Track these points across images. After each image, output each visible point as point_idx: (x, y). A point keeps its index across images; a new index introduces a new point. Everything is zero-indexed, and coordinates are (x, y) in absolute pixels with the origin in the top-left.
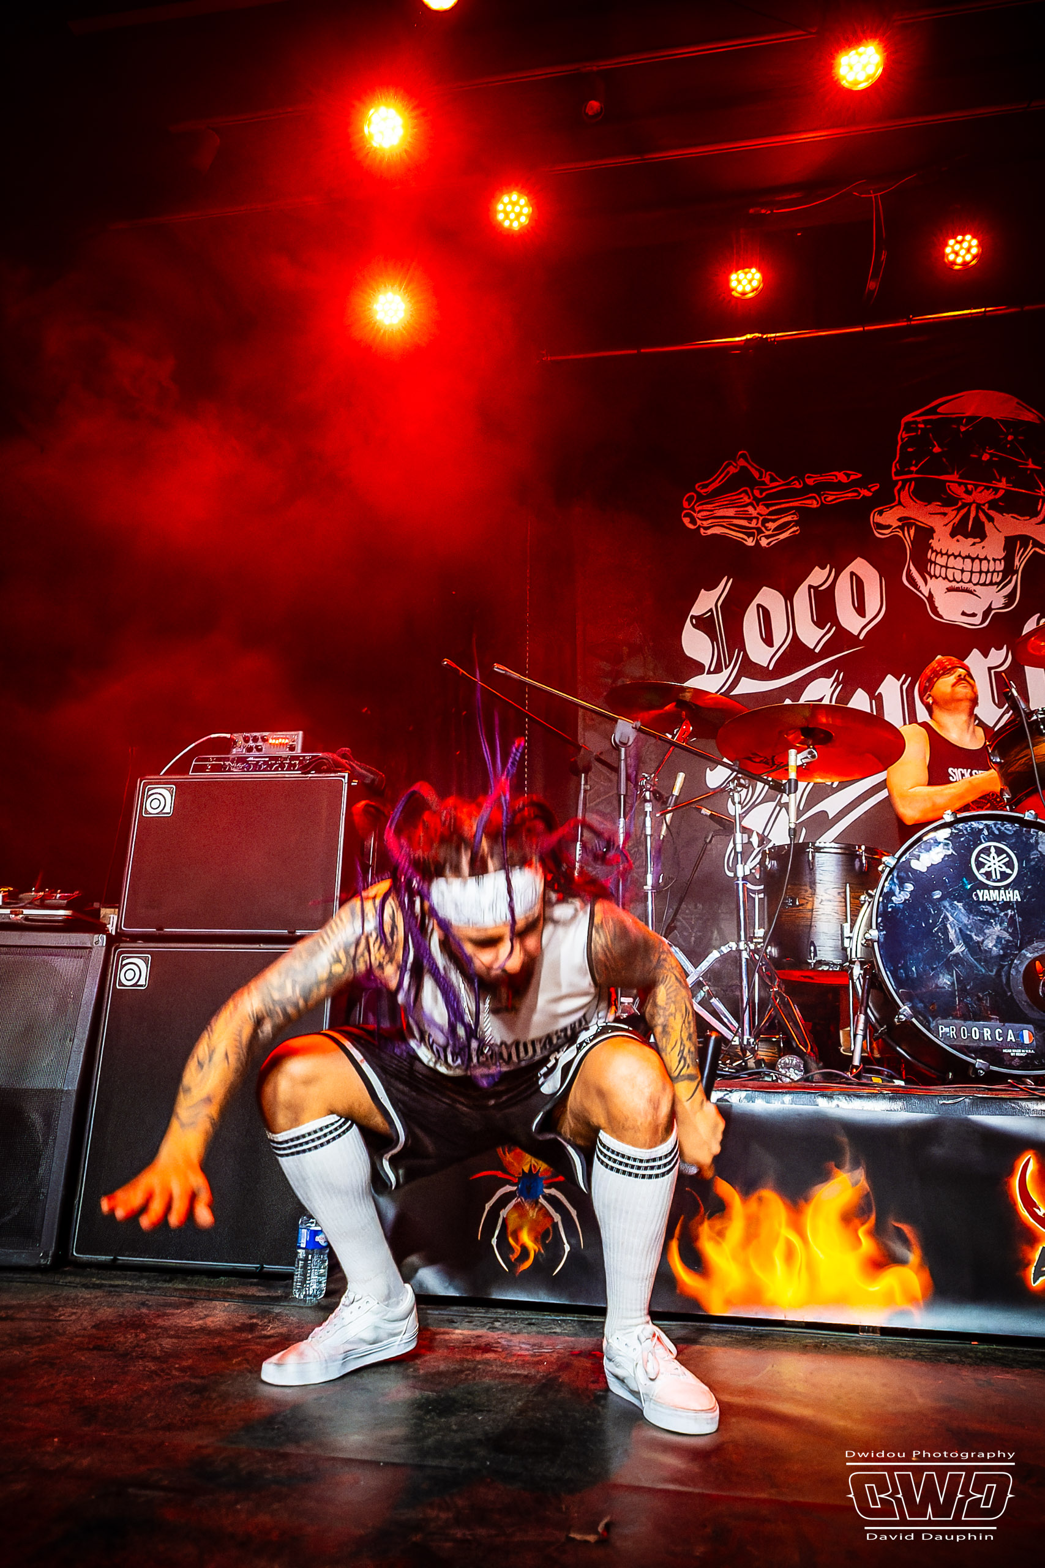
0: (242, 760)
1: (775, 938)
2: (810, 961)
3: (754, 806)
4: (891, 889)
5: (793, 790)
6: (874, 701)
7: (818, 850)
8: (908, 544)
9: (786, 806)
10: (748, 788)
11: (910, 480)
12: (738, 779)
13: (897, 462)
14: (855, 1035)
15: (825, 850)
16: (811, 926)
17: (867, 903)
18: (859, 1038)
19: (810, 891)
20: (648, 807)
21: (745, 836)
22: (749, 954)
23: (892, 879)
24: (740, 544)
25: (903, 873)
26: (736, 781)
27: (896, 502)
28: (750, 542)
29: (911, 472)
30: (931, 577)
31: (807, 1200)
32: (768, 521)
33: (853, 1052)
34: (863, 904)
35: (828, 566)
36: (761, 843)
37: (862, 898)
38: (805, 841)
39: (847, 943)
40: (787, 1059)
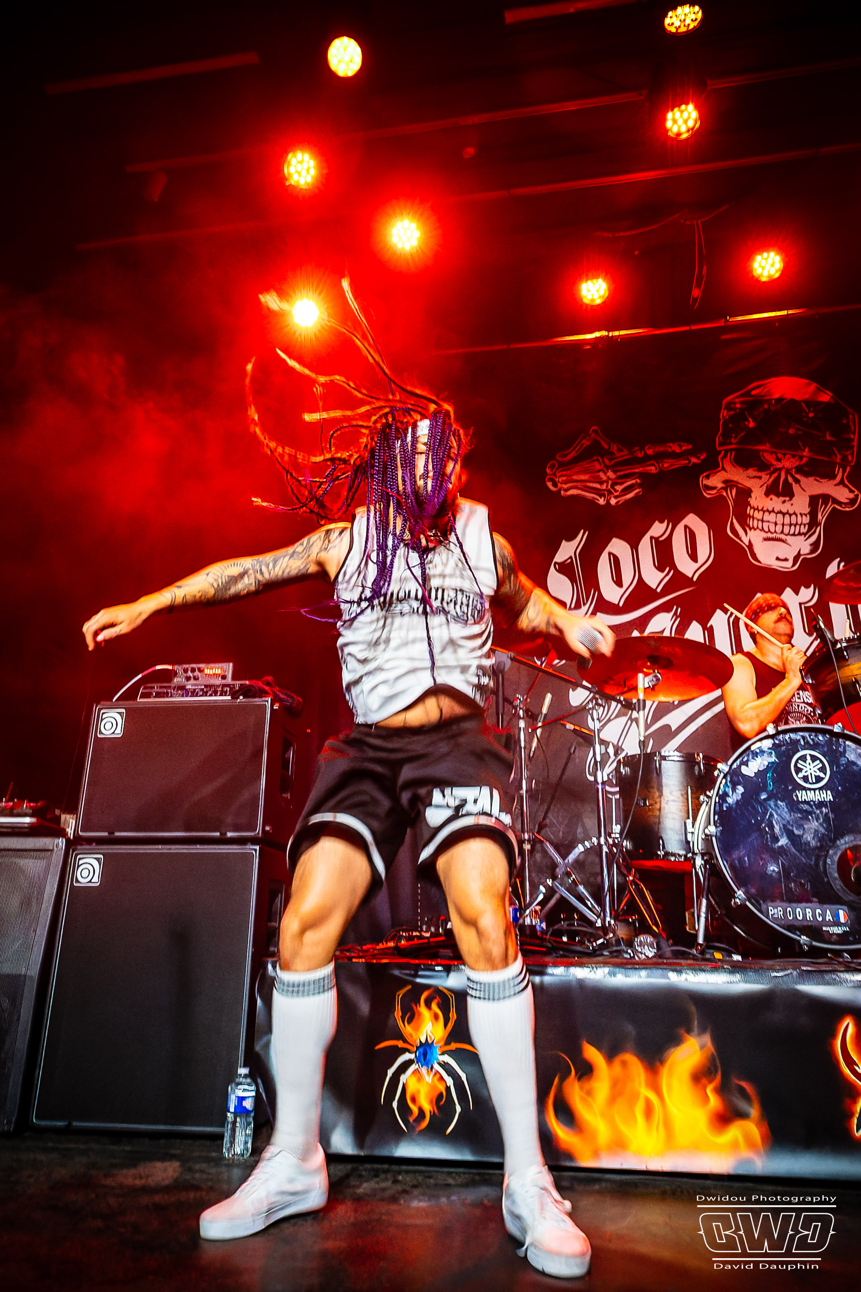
0: (182, 688)
1: (628, 834)
2: (659, 853)
3: (609, 720)
4: (725, 790)
5: (641, 708)
6: (706, 632)
7: (664, 758)
8: (731, 503)
9: (636, 720)
10: (604, 707)
11: (731, 450)
12: (597, 700)
13: (721, 435)
14: (699, 916)
15: (670, 758)
16: (659, 823)
17: (705, 803)
18: (703, 920)
19: (657, 794)
20: (522, 724)
21: (603, 747)
22: (608, 848)
23: (726, 783)
24: (593, 502)
25: (735, 777)
26: (594, 701)
27: (720, 469)
28: (602, 501)
29: (731, 443)
30: (750, 529)
31: (662, 1062)
32: (617, 484)
33: (697, 931)
34: (701, 805)
35: (666, 521)
36: (616, 754)
37: (702, 798)
38: (653, 751)
39: (689, 837)
40: (642, 938)
